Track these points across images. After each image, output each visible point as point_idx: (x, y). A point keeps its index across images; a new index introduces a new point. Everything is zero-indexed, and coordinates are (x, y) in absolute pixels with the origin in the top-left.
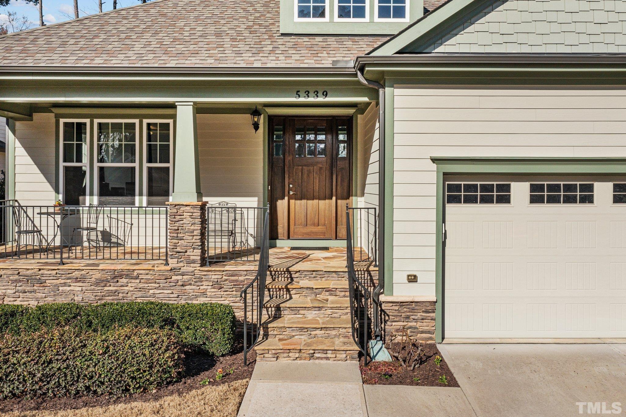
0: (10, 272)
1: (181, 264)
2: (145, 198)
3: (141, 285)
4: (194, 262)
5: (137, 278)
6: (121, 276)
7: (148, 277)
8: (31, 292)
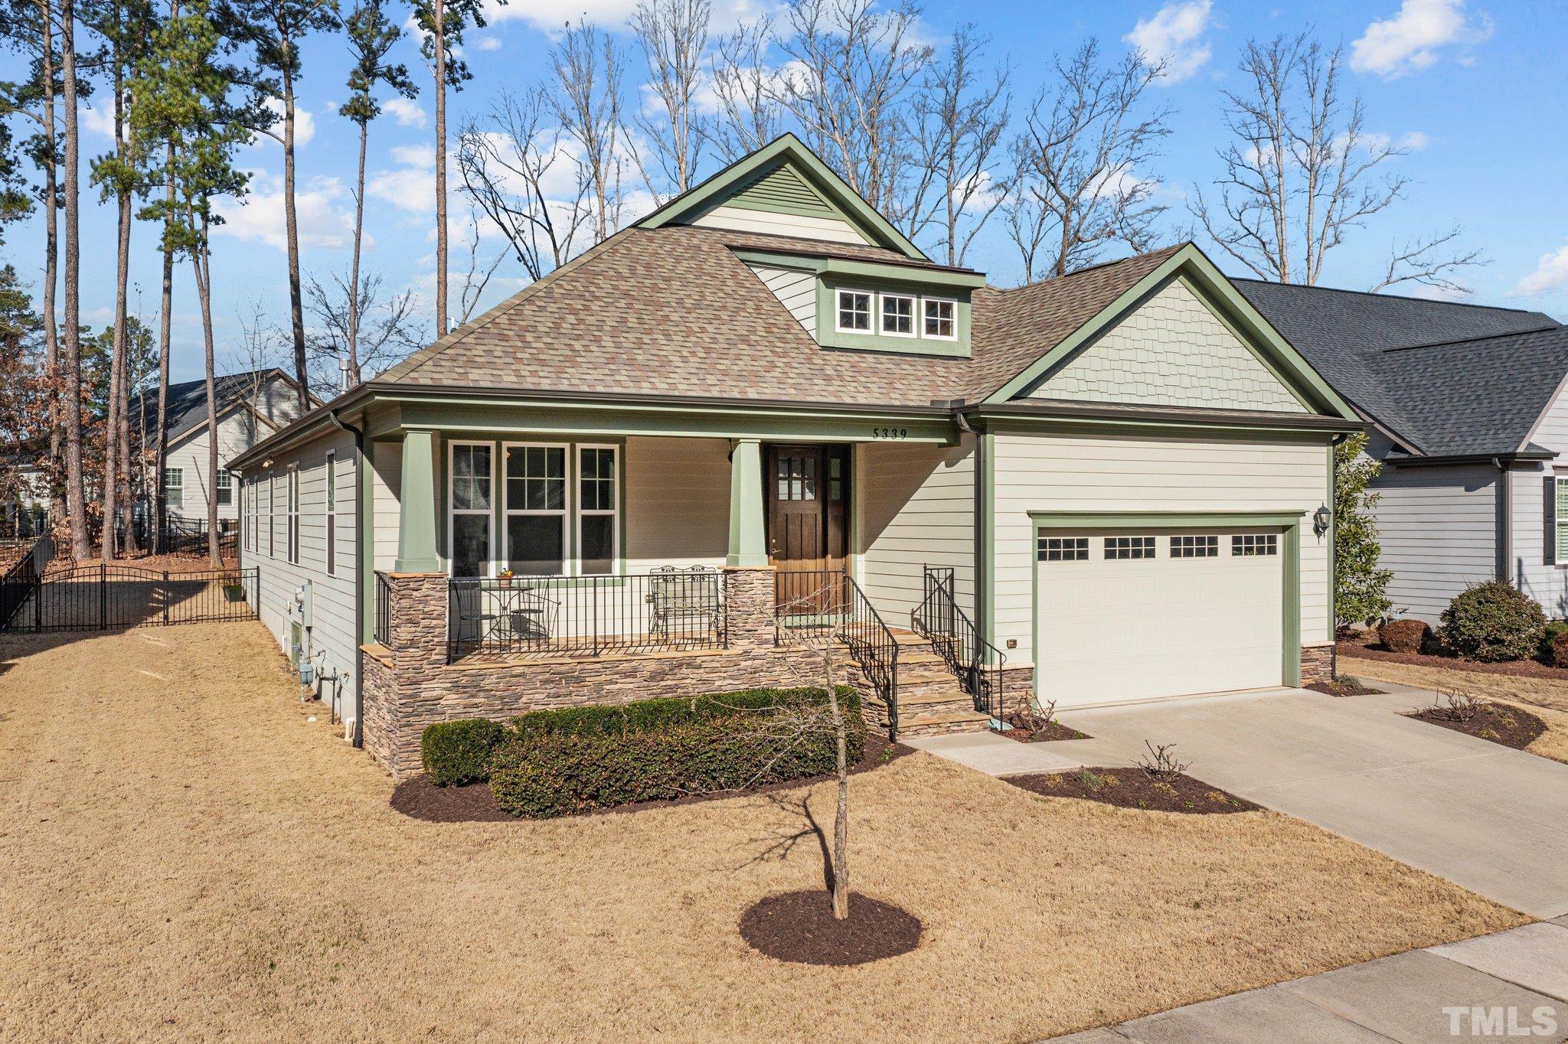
2: (579, 562)
3: (705, 676)
4: (767, 642)
8: (566, 695)
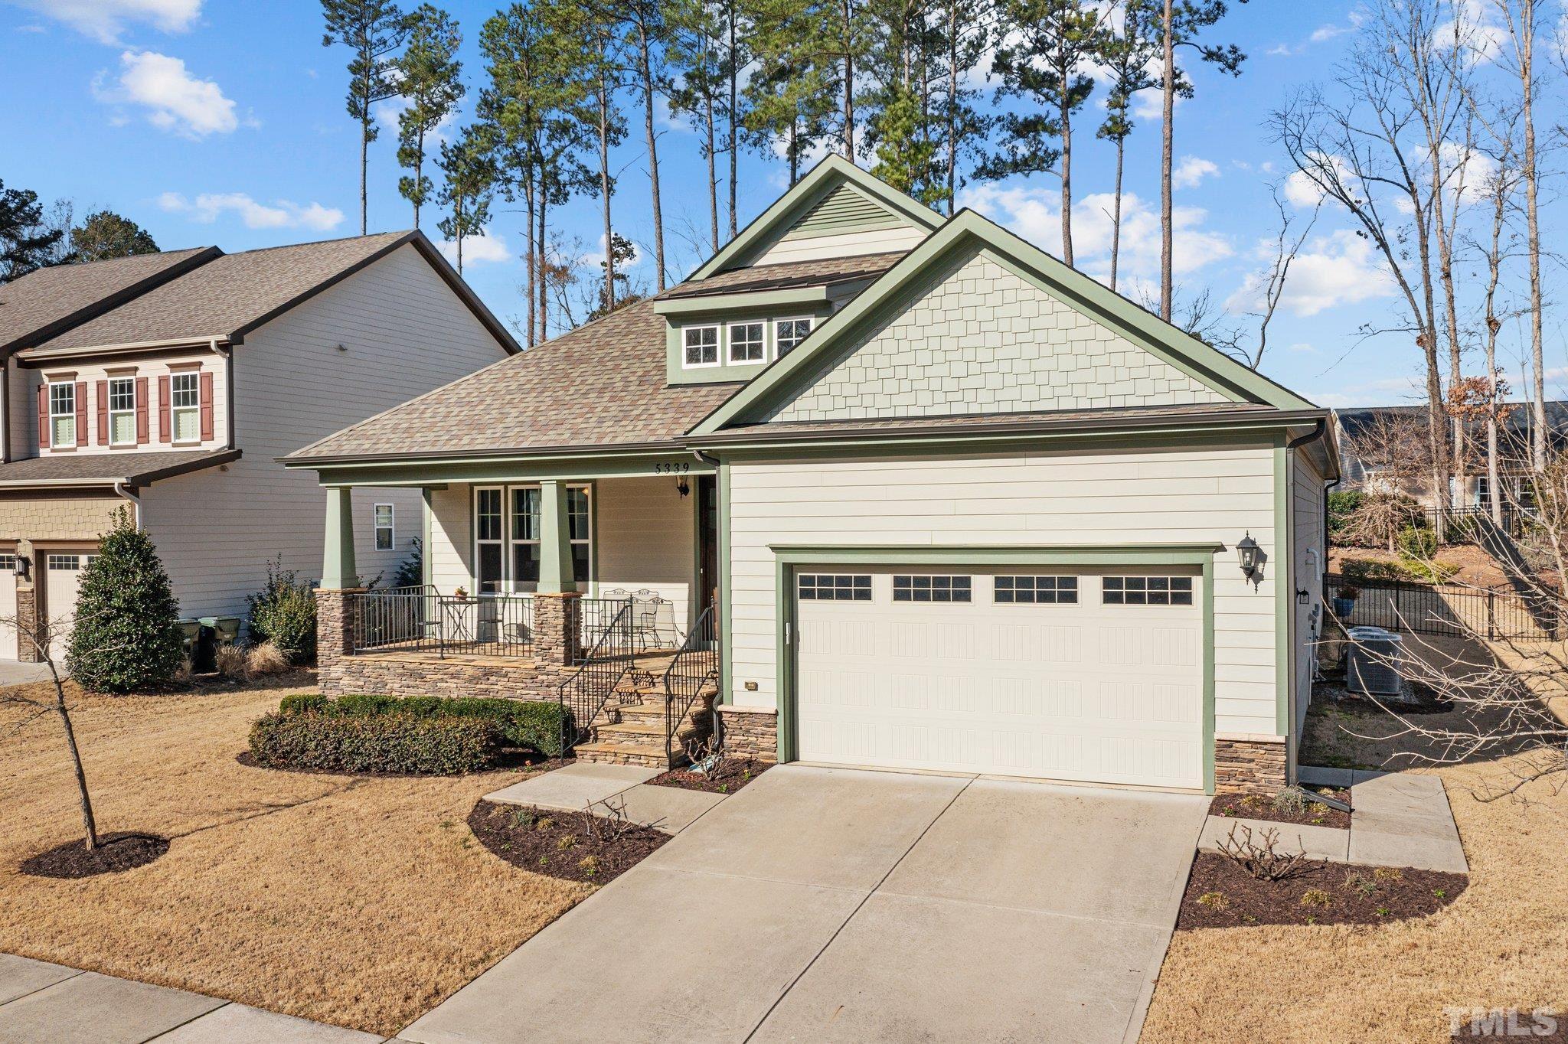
0: (396, 665)
1: (546, 663)
3: (509, 684)
4: (557, 660)
5: (505, 676)
6: (491, 674)
7: (516, 675)
8: (413, 687)
